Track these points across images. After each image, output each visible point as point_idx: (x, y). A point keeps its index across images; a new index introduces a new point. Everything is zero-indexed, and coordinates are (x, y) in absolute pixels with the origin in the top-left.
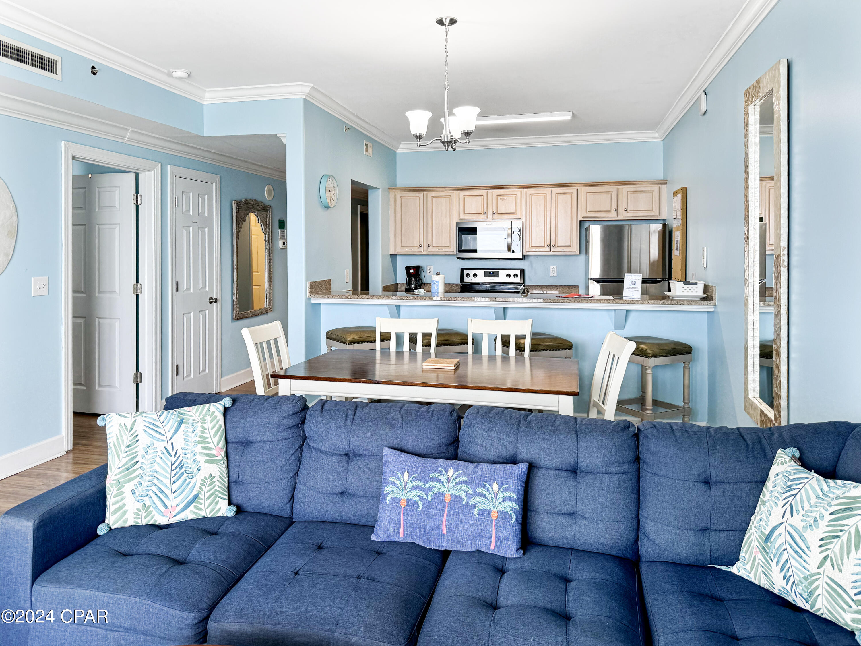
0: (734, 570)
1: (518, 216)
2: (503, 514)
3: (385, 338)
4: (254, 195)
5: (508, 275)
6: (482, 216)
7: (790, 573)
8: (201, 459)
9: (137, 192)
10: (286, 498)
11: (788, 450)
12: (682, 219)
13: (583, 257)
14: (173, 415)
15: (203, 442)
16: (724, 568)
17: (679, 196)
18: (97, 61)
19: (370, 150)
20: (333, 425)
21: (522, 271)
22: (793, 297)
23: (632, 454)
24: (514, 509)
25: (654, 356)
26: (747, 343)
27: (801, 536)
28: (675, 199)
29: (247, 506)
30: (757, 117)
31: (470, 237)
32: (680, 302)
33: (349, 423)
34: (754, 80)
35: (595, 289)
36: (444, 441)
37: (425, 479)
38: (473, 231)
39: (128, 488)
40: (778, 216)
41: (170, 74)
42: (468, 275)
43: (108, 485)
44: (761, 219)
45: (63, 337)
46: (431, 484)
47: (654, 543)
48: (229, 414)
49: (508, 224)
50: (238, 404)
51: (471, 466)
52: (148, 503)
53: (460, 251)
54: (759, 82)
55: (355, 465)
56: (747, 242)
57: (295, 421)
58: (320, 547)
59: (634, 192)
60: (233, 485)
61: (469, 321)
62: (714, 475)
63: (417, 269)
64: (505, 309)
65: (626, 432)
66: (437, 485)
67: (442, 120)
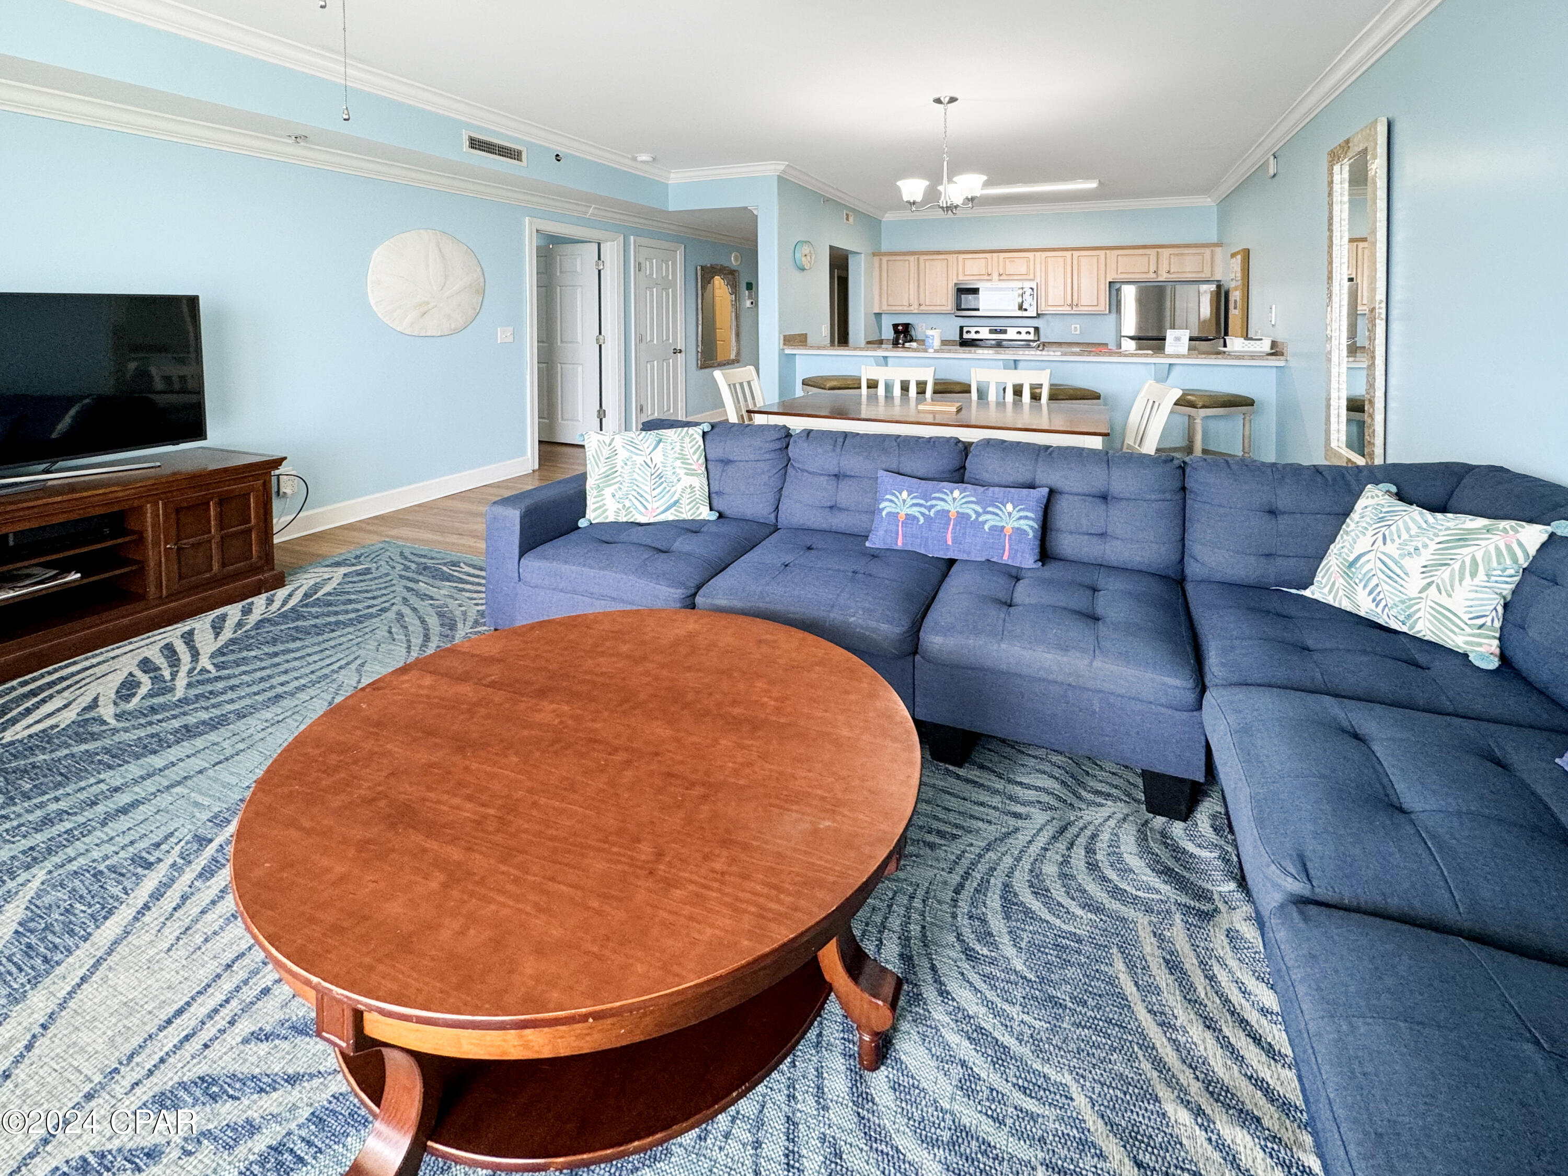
0: (1307, 593)
1: (1031, 277)
2: (1018, 531)
3: (873, 385)
4: (720, 261)
5: (1019, 333)
6: (986, 277)
7: (1382, 596)
8: (681, 472)
9: (599, 258)
10: (772, 508)
11: (1381, 486)
12: (1243, 279)
13: (1113, 316)
14: (652, 435)
15: (683, 458)
16: (1293, 591)
17: (1239, 257)
18: (561, 150)
19: (851, 219)
20: (820, 450)
21: (1037, 329)
22: (1393, 349)
23: (1178, 484)
24: (1032, 527)
25: (1204, 407)
26: (1329, 394)
27: (1396, 563)
28: (1234, 260)
29: (728, 512)
30: (1346, 175)
31: (970, 297)
32: (1240, 357)
33: (838, 450)
34: (1341, 140)
35: (1129, 346)
36: (950, 467)
37: (926, 497)
38: (975, 291)
39: (608, 492)
40: (1374, 270)
41: (635, 159)
42: (968, 332)
43: (588, 488)
44: (1351, 280)
45: (528, 377)
46: (934, 502)
47: (1202, 564)
48: (707, 437)
49: (1020, 284)
50: (716, 430)
51: (981, 489)
52: (628, 504)
53: (959, 308)
54: (1347, 142)
55: (845, 484)
56: (1330, 298)
57: (778, 445)
58: (809, 548)
59: (1177, 255)
60: (713, 495)
61: (973, 370)
62: (1281, 505)
63: (907, 326)
64: (1015, 361)
65: (1169, 465)
66: (942, 503)
67: (940, 188)
